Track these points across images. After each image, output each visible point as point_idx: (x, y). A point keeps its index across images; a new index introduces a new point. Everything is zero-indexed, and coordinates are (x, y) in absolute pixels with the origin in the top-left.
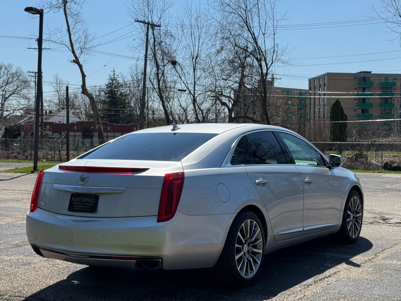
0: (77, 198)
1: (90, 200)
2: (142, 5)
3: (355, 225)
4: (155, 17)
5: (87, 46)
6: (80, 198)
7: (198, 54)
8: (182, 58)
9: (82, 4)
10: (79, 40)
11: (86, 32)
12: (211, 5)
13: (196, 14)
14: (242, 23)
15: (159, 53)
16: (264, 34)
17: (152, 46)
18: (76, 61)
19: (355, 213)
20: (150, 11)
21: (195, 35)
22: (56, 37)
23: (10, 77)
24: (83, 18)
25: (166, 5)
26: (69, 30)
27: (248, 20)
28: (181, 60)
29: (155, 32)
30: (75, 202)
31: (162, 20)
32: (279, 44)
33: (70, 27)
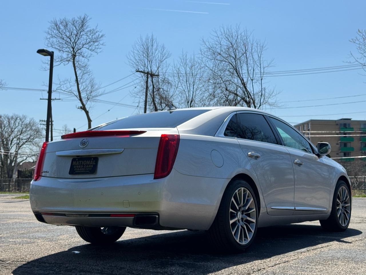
0: (78, 162)
1: (90, 162)
2: (142, 56)
3: (344, 214)
4: (154, 66)
5: (93, 94)
6: (80, 162)
7: (192, 98)
8: (178, 102)
9: (89, 57)
10: (86, 89)
11: (92, 82)
12: (204, 54)
13: (191, 63)
14: (232, 70)
15: (158, 98)
16: (252, 80)
17: (151, 92)
18: (83, 108)
19: (344, 203)
20: (150, 62)
21: (190, 82)
22: (66, 86)
23: (24, 127)
24: (89, 70)
25: (164, 56)
26: (77, 80)
27: (237, 67)
28: (177, 104)
29: (154, 80)
30: (75, 165)
31: (160, 69)
32: (266, 88)
33: (78, 78)
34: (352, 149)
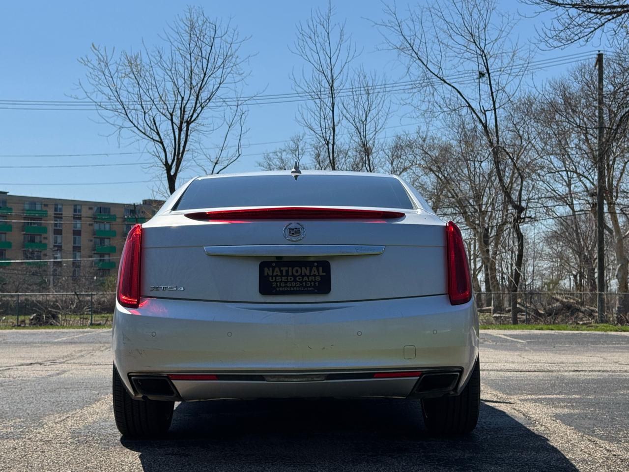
1: (311, 271)
6: (284, 269)
30: (272, 276)
34: (9, 245)
